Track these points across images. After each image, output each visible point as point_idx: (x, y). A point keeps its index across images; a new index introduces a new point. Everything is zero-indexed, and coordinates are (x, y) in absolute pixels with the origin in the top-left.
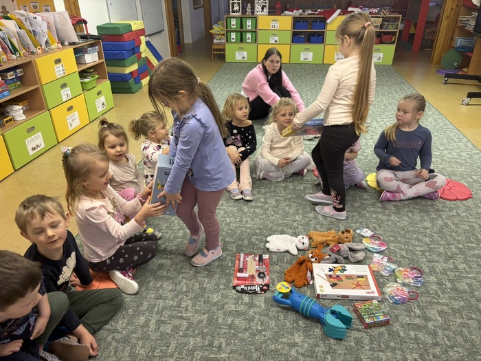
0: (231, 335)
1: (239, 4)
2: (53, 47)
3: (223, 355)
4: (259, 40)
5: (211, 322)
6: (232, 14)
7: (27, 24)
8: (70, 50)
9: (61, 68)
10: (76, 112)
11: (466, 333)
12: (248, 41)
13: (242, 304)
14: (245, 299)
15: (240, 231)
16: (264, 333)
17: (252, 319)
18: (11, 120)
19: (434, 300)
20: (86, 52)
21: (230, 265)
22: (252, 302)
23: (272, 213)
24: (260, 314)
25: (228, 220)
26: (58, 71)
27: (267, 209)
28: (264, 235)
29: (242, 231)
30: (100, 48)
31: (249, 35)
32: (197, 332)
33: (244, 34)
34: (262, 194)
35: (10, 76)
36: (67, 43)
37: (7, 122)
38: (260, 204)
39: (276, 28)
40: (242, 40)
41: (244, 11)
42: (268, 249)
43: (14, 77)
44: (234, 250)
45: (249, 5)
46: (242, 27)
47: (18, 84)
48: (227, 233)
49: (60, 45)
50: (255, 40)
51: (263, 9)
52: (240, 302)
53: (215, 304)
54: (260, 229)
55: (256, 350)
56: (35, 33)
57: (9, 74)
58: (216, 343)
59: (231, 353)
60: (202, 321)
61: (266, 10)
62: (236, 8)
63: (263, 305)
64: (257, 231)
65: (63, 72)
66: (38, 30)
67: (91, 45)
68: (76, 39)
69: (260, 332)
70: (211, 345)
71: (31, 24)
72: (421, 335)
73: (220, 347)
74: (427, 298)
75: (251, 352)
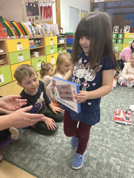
0: (112, 138)
1: (117, 29)
2: (51, 35)
3: (109, 146)
4: (124, 42)
5: (103, 131)
6: (114, 33)
7: (44, 27)
8: (56, 37)
9: (52, 42)
10: (54, 59)
12: (119, 43)
13: (118, 127)
14: (119, 126)
15: (116, 102)
16: (130, 141)
17: (123, 134)
18: (34, 56)
20: (61, 39)
21: (112, 112)
22: (123, 128)
23: (131, 97)
24: (127, 133)
25: (110, 97)
26: (51, 43)
27: (129, 96)
28: (128, 104)
29: (117, 102)
30: (65, 39)
31: (120, 40)
32: (96, 133)
33: (118, 40)
34: (126, 90)
35: (36, 42)
36: (55, 35)
37: (33, 56)
38: (125, 94)
39: (132, 38)
40: (116, 43)
41: (119, 32)
42: (130, 110)
43: (37, 42)
44: (114, 107)
45: (122, 29)
46: (117, 37)
47: (38, 45)
48: (110, 101)
49: (53, 35)
50: (122, 42)
51: (127, 31)
52: (117, 127)
53: (105, 125)
54: (126, 102)
55: (126, 147)
56: (46, 30)
57: (36, 41)
58: (105, 140)
59: (113, 145)
60: (99, 130)
61: (128, 31)
62: (116, 30)
63: (129, 130)
64: (125, 103)
65: (52, 44)
66: (47, 29)
67: (63, 37)
68: (59, 34)
69: (128, 140)
70: (103, 140)
71: (45, 27)
73: (107, 142)
75: (123, 148)
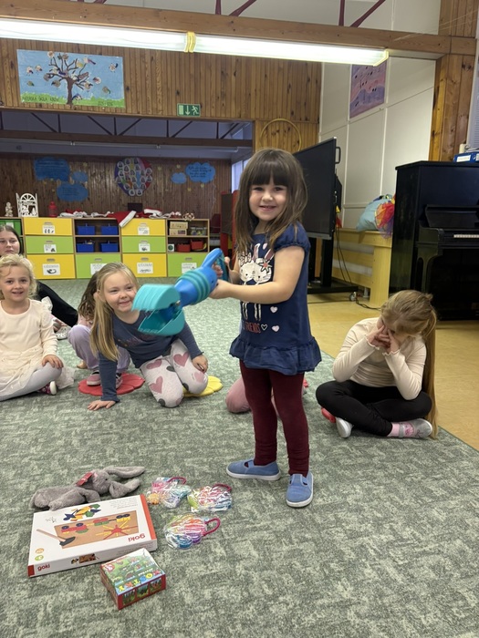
11: (298, 566)
19: (248, 526)
72: (222, 592)
74: (237, 526)
